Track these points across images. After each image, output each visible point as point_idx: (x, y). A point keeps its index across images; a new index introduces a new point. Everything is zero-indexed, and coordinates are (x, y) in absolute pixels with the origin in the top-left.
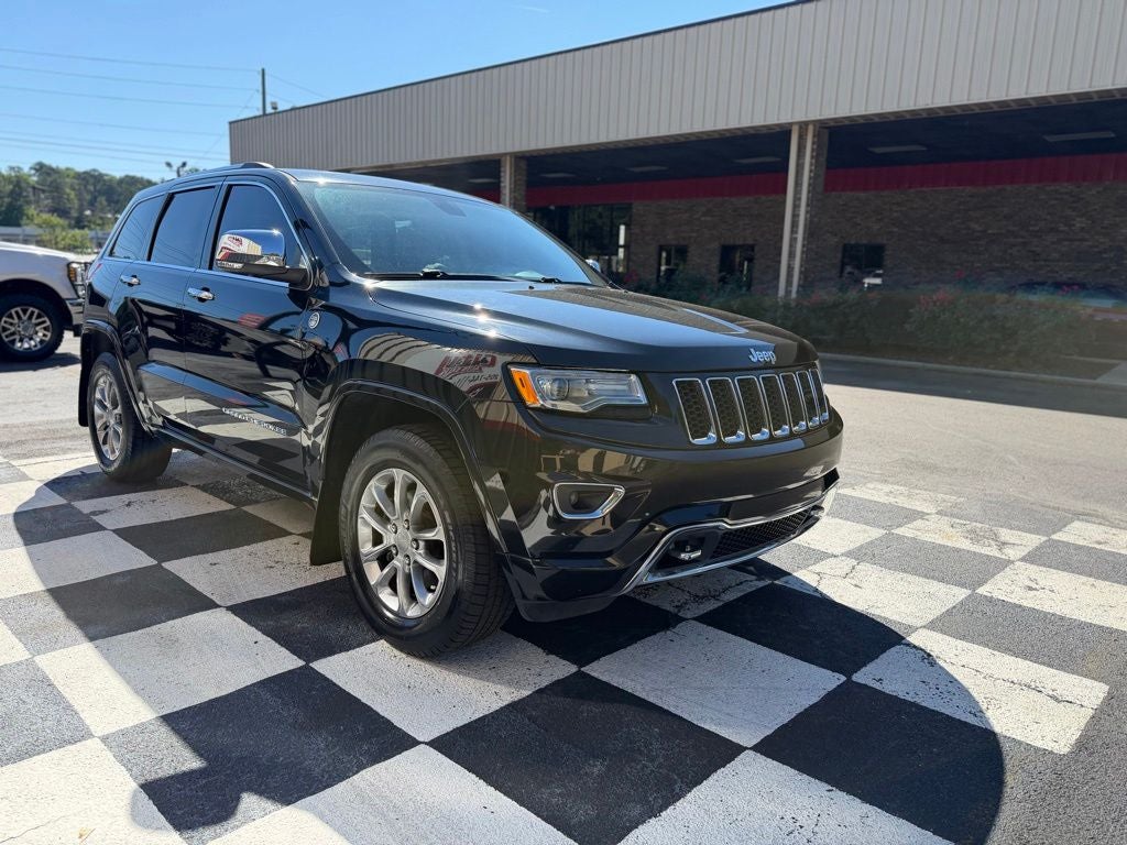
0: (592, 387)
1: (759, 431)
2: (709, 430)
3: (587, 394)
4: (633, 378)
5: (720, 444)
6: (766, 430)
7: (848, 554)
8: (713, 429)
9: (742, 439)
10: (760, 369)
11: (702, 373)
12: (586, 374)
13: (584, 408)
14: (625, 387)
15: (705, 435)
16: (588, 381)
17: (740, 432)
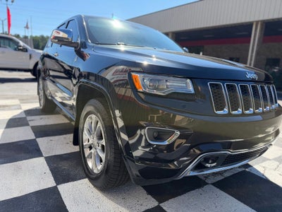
0: (168, 84)
1: (248, 109)
2: (224, 107)
3: (165, 87)
4: (188, 80)
5: (229, 114)
6: (252, 110)
7: (275, 159)
8: (227, 107)
9: (240, 113)
10: (250, 81)
11: (223, 80)
12: (166, 78)
13: (164, 93)
14: (185, 85)
15: (222, 109)
16: (166, 81)
17: (240, 110)
